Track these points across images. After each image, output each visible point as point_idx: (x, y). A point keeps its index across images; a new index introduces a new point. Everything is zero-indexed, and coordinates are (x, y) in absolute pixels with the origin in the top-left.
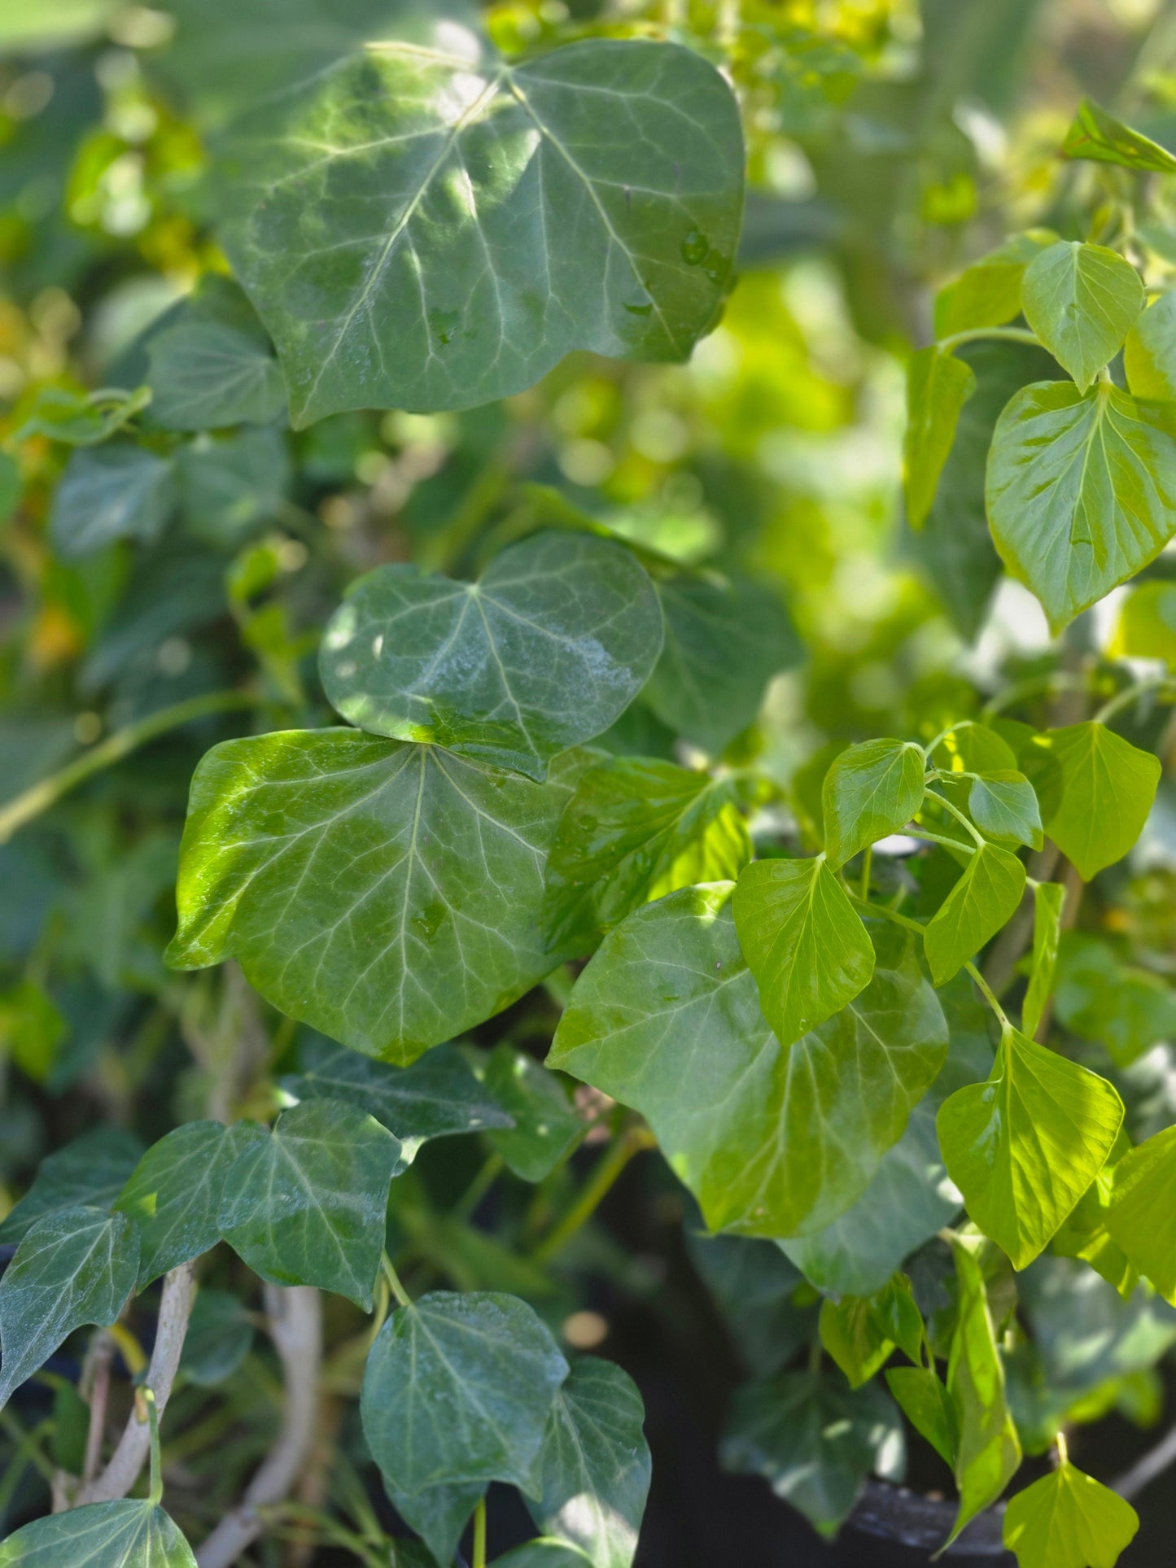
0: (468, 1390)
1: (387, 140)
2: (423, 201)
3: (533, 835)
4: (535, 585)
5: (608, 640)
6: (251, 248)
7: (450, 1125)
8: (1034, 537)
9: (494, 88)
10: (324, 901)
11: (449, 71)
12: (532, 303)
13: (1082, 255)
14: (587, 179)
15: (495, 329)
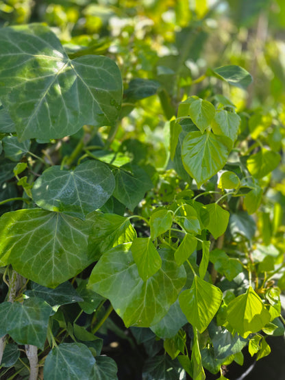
0: (71, 367)
1: (40, 77)
2: (49, 91)
3: (85, 232)
4: (86, 172)
5: (102, 185)
6: (7, 101)
7: (67, 302)
8: (193, 166)
9: (66, 65)
10: (33, 250)
11: (55, 61)
12: (75, 113)
13: (202, 102)
14: (88, 87)
15: (66, 120)
